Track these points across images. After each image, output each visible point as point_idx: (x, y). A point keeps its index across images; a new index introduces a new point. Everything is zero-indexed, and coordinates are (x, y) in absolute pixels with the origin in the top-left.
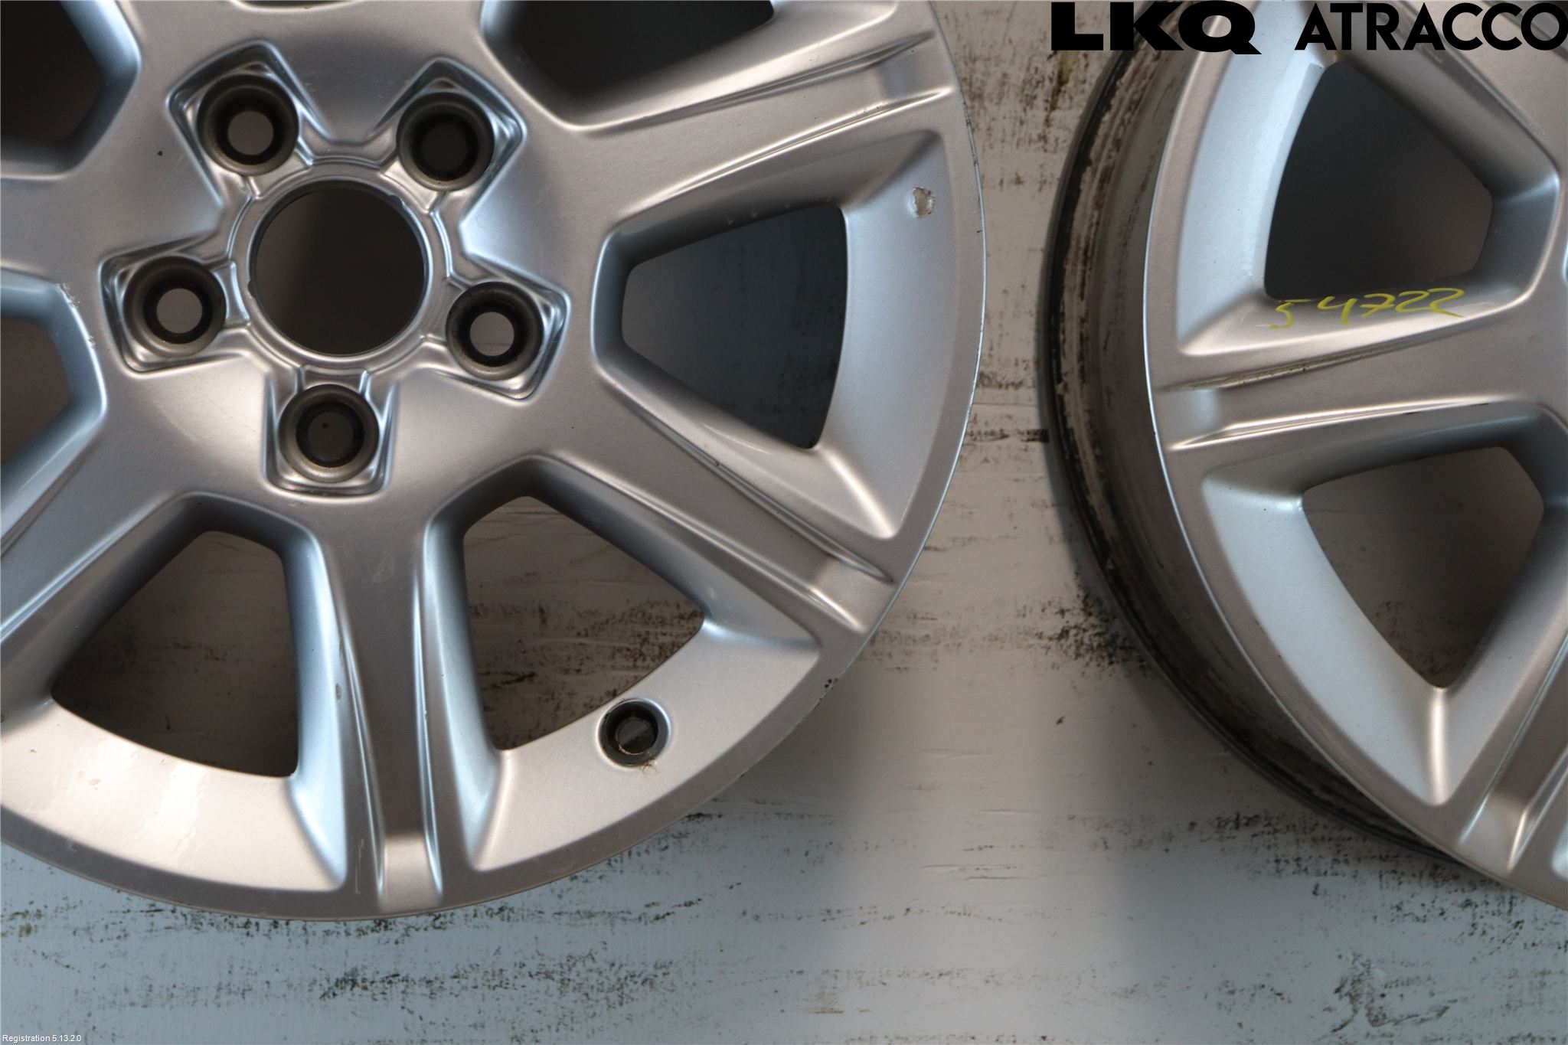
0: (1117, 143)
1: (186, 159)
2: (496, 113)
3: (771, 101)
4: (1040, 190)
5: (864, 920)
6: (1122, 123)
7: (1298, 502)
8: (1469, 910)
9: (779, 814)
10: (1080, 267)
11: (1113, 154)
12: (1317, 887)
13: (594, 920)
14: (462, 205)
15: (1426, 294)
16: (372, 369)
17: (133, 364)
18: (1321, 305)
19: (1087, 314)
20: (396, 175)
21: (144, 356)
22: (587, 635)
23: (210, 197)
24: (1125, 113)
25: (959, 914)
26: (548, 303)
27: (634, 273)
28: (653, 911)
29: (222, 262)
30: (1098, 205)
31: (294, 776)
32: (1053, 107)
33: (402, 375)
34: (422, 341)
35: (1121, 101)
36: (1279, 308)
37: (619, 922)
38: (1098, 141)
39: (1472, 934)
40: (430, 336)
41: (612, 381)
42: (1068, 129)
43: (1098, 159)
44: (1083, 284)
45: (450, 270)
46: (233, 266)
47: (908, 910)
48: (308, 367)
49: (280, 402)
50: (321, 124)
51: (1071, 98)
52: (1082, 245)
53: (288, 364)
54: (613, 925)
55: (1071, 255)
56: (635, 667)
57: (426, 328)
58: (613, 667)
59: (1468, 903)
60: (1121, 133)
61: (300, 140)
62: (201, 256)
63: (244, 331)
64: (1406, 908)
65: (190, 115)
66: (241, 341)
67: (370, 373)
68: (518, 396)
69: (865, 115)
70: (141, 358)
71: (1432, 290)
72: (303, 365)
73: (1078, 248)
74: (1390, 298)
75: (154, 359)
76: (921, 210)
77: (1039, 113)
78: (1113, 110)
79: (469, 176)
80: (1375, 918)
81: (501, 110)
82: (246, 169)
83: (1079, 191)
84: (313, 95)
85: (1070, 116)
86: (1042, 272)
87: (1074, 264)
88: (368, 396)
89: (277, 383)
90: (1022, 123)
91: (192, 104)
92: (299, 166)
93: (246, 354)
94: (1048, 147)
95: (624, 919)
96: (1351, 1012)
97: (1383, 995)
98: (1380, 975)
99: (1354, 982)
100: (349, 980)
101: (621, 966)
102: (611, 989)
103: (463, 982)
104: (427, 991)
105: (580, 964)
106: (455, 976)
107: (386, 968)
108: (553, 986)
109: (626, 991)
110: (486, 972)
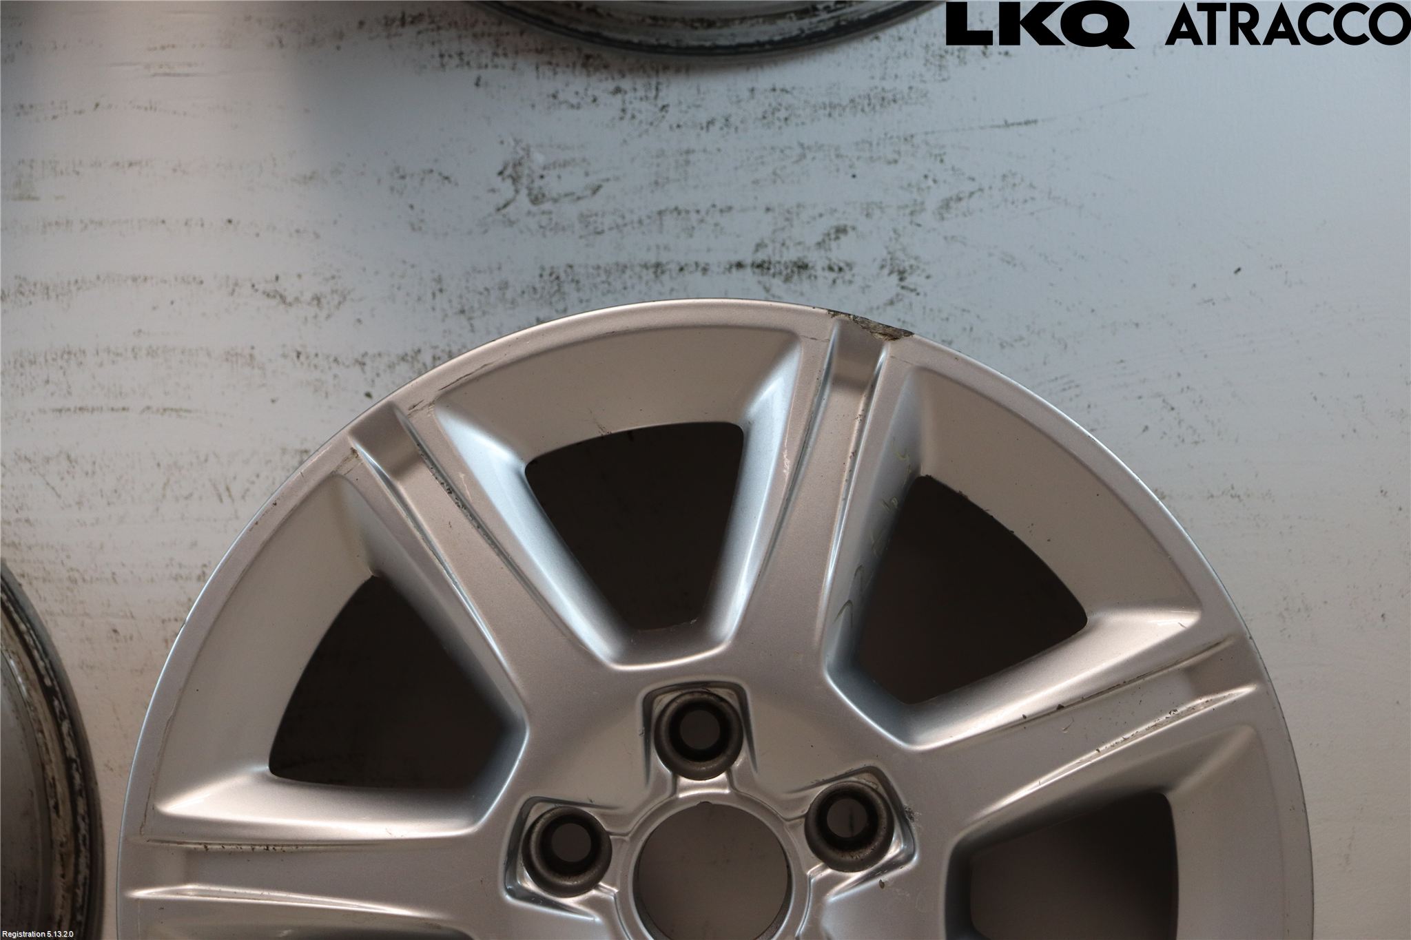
5: (56, 115)
8: (619, 96)
12: (479, 79)
25: (146, 109)
39: (622, 118)
47: (97, 105)
59: (618, 90)
64: (561, 96)
80: (533, 106)
96: (513, 193)
97: (542, 177)
98: (539, 158)
99: (515, 166)
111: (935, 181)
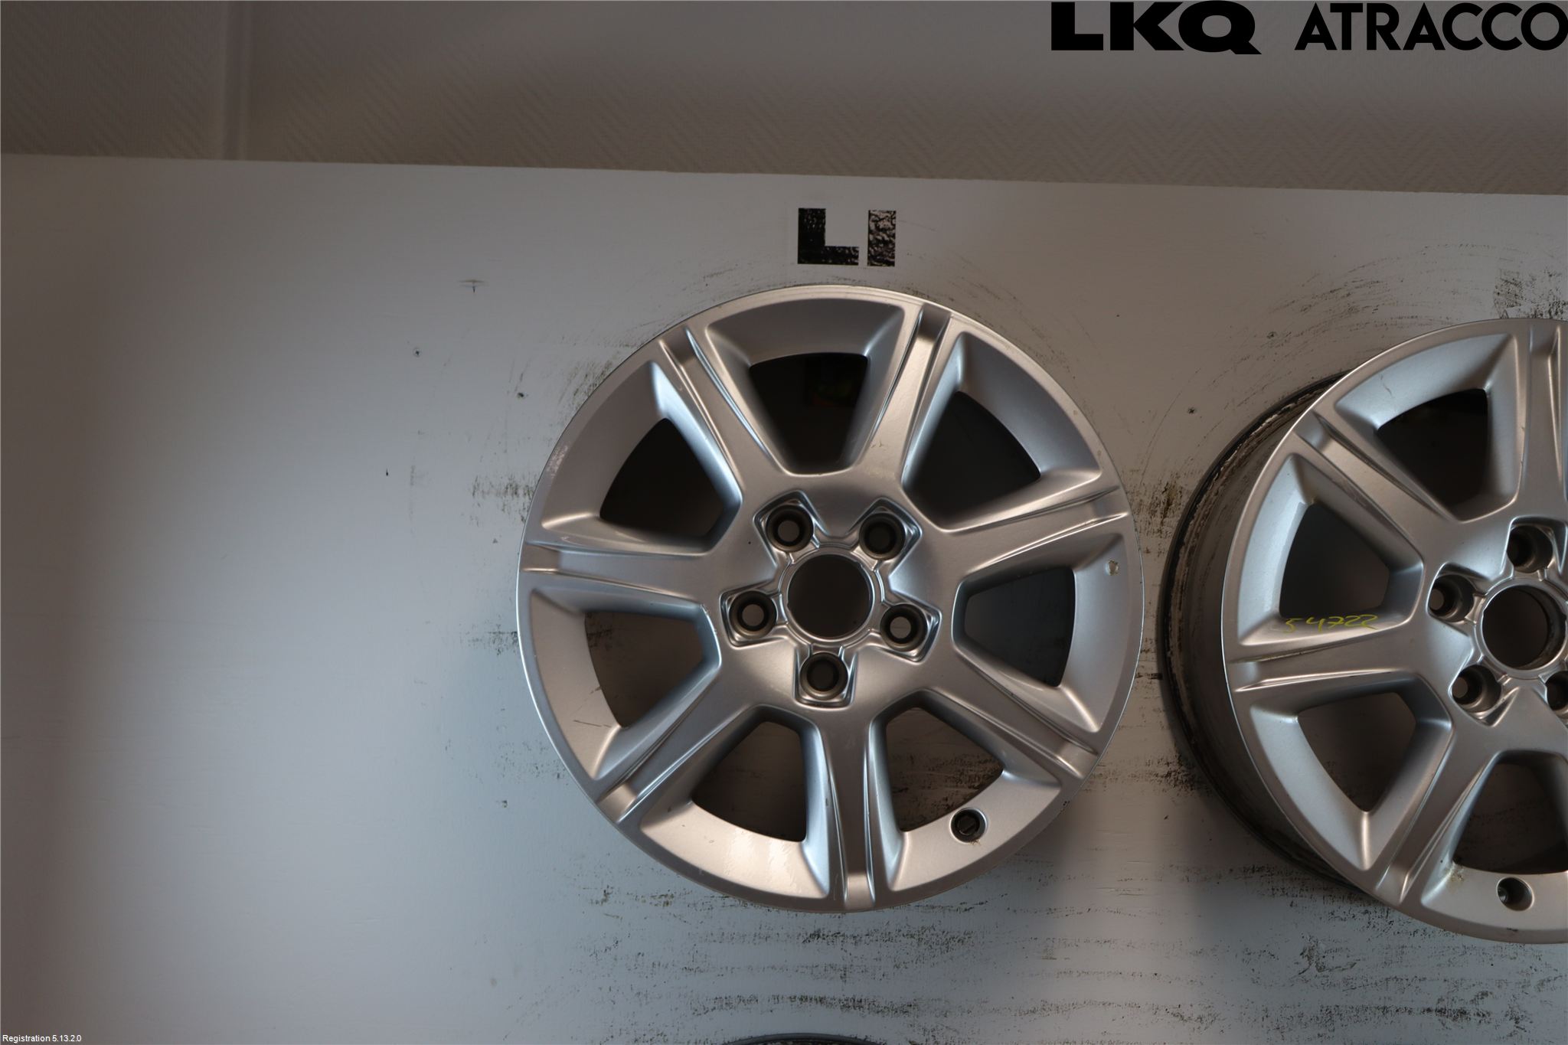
0: (1197, 535)
1: (762, 545)
2: (907, 523)
3: (1040, 518)
4: (1159, 556)
5: (1067, 914)
6: (1200, 525)
7: (1296, 718)
9: (1026, 861)
10: (1179, 595)
11: (1195, 540)
12: (1292, 902)
13: (935, 910)
14: (890, 567)
15: (1359, 618)
16: (845, 645)
17: (733, 642)
18: (1308, 621)
19: (1182, 618)
20: (858, 552)
21: (739, 638)
22: (933, 770)
23: (772, 564)
24: (1201, 520)
25: (1115, 912)
26: (930, 615)
27: (971, 599)
28: (964, 907)
29: (776, 594)
30: (1188, 564)
31: (804, 841)
32: (1165, 516)
33: (859, 649)
34: (869, 633)
35: (1199, 514)
36: (1287, 623)
37: (947, 911)
38: (1188, 534)
39: (1368, 927)
40: (873, 629)
41: (962, 653)
42: (1172, 527)
43: (1188, 542)
44: (1180, 603)
45: (883, 598)
46: (781, 595)
47: (1089, 909)
48: (815, 644)
49: (801, 661)
50: (823, 527)
51: (1173, 512)
52: (1180, 584)
53: (805, 642)
54: (944, 913)
55: (1175, 589)
56: (957, 786)
57: (870, 626)
58: (946, 786)
59: (1366, 912)
60: (1199, 530)
61: (814, 536)
62: (766, 590)
63: (785, 626)
64: (1336, 914)
65: (763, 524)
66: (783, 632)
67: (844, 648)
68: (915, 660)
69: (1086, 525)
70: (737, 639)
71: (1363, 616)
72: (812, 643)
73: (1178, 585)
74: (1342, 619)
75: (744, 639)
76: (1112, 571)
77: (1158, 519)
78: (1195, 519)
79: (892, 552)
80: (1321, 918)
81: (909, 522)
82: (787, 549)
83: (1179, 558)
84: (821, 515)
85: (1173, 521)
86: (1160, 597)
87: (1176, 593)
88: (843, 658)
89: (800, 651)
90: (1149, 524)
91: (764, 519)
92: (812, 548)
93: (786, 637)
94: (1162, 535)
95: (949, 910)
96: (1308, 964)
97: (1324, 956)
98: (1322, 946)
99: (1310, 950)
100: (817, 935)
101: (948, 933)
102: (943, 944)
103: (871, 938)
104: (854, 942)
105: (927, 931)
106: (867, 935)
107: (834, 930)
108: (915, 941)
109: (950, 945)
110: (882, 934)
111: (1536, 970)
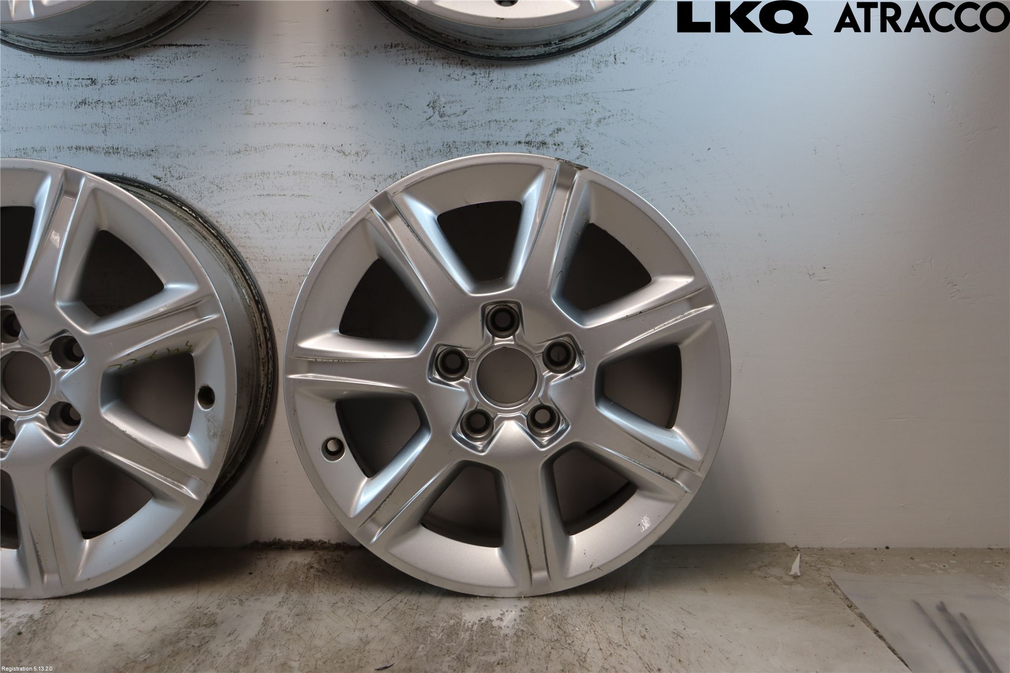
5: (259, 82)
8: (474, 76)
9: (229, 45)
12: (420, 69)
13: (166, 82)
25: (293, 80)
28: (186, 79)
37: (174, 83)
39: (475, 85)
47: (275, 78)
54: (172, 84)
59: (474, 74)
64: (452, 76)
80: (441, 79)
96: (433, 113)
97: (444, 107)
98: (443, 100)
99: (433, 102)
100: (84, 102)
101: (176, 98)
102: (173, 106)
103: (122, 103)
104: (110, 106)
105: (161, 97)
106: (119, 102)
107: (96, 98)
108: (153, 105)
109: (178, 107)
110: (130, 100)
111: (595, 112)
